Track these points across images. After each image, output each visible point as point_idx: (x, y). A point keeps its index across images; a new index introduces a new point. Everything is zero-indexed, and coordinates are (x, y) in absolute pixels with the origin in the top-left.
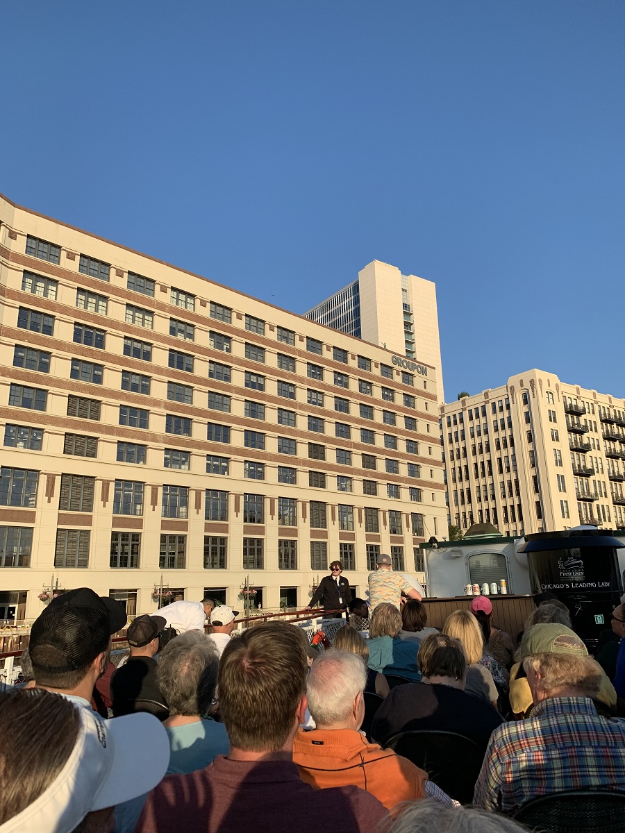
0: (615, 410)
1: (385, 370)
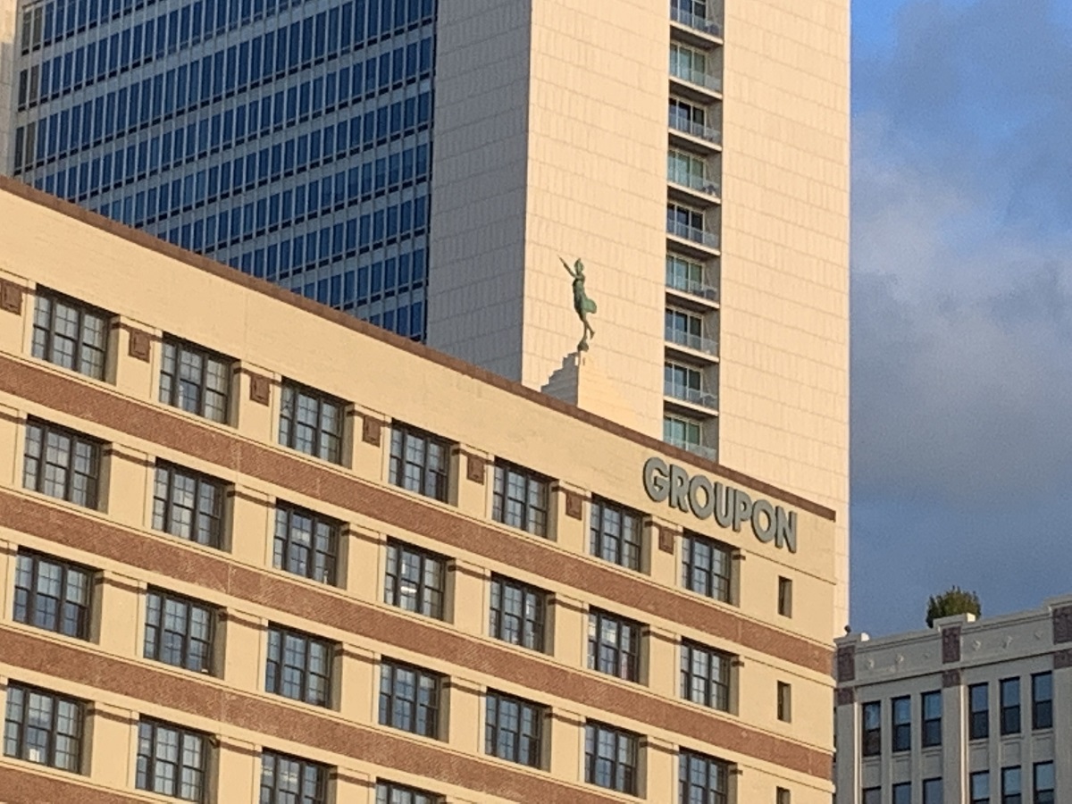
1: (608, 528)
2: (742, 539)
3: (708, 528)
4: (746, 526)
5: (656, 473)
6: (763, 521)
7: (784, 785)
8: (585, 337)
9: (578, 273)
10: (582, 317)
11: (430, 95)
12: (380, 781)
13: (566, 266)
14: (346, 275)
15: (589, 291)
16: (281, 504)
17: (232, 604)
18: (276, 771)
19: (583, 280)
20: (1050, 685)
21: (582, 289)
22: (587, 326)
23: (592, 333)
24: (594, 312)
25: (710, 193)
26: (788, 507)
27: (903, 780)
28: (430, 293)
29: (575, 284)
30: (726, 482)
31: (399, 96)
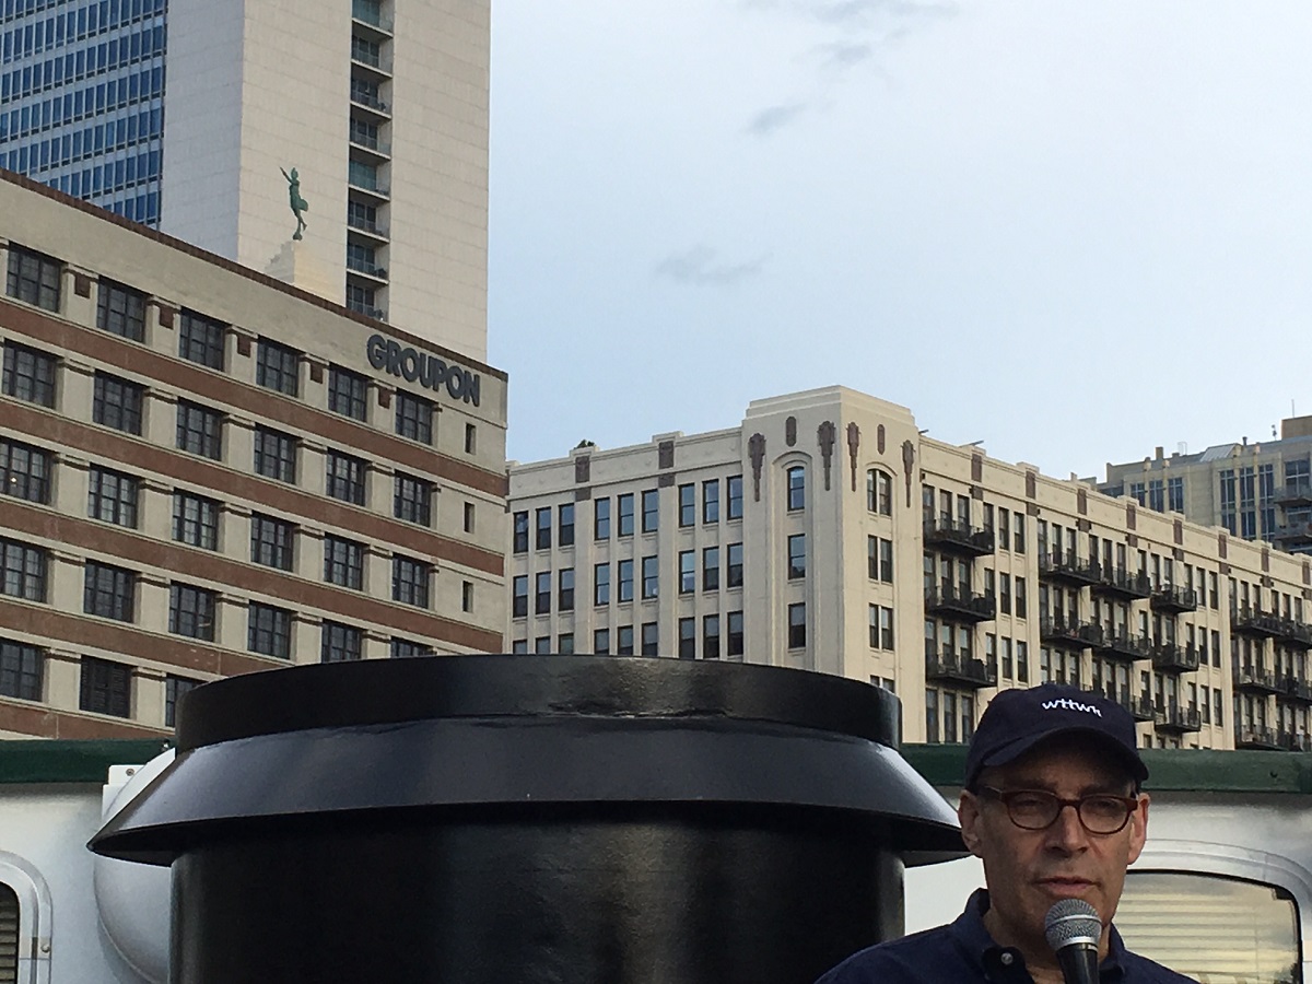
0: (1094, 538)
1: (342, 389)
2: (440, 396)
3: (416, 388)
4: (443, 387)
5: (377, 347)
6: (455, 383)
7: (469, 580)
8: (299, 229)
9: (294, 179)
10: (297, 214)
11: (163, 30)
12: (173, 582)
13: (285, 174)
14: (95, 169)
15: (303, 194)
16: (99, 374)
17: (64, 451)
18: (96, 577)
19: (297, 184)
20: (656, 500)
21: (297, 192)
22: (300, 221)
23: (305, 226)
24: (306, 210)
25: (382, 110)
26: (473, 372)
27: (545, 570)
28: (163, 186)
29: (291, 188)
30: (428, 353)
31: (137, 28)
